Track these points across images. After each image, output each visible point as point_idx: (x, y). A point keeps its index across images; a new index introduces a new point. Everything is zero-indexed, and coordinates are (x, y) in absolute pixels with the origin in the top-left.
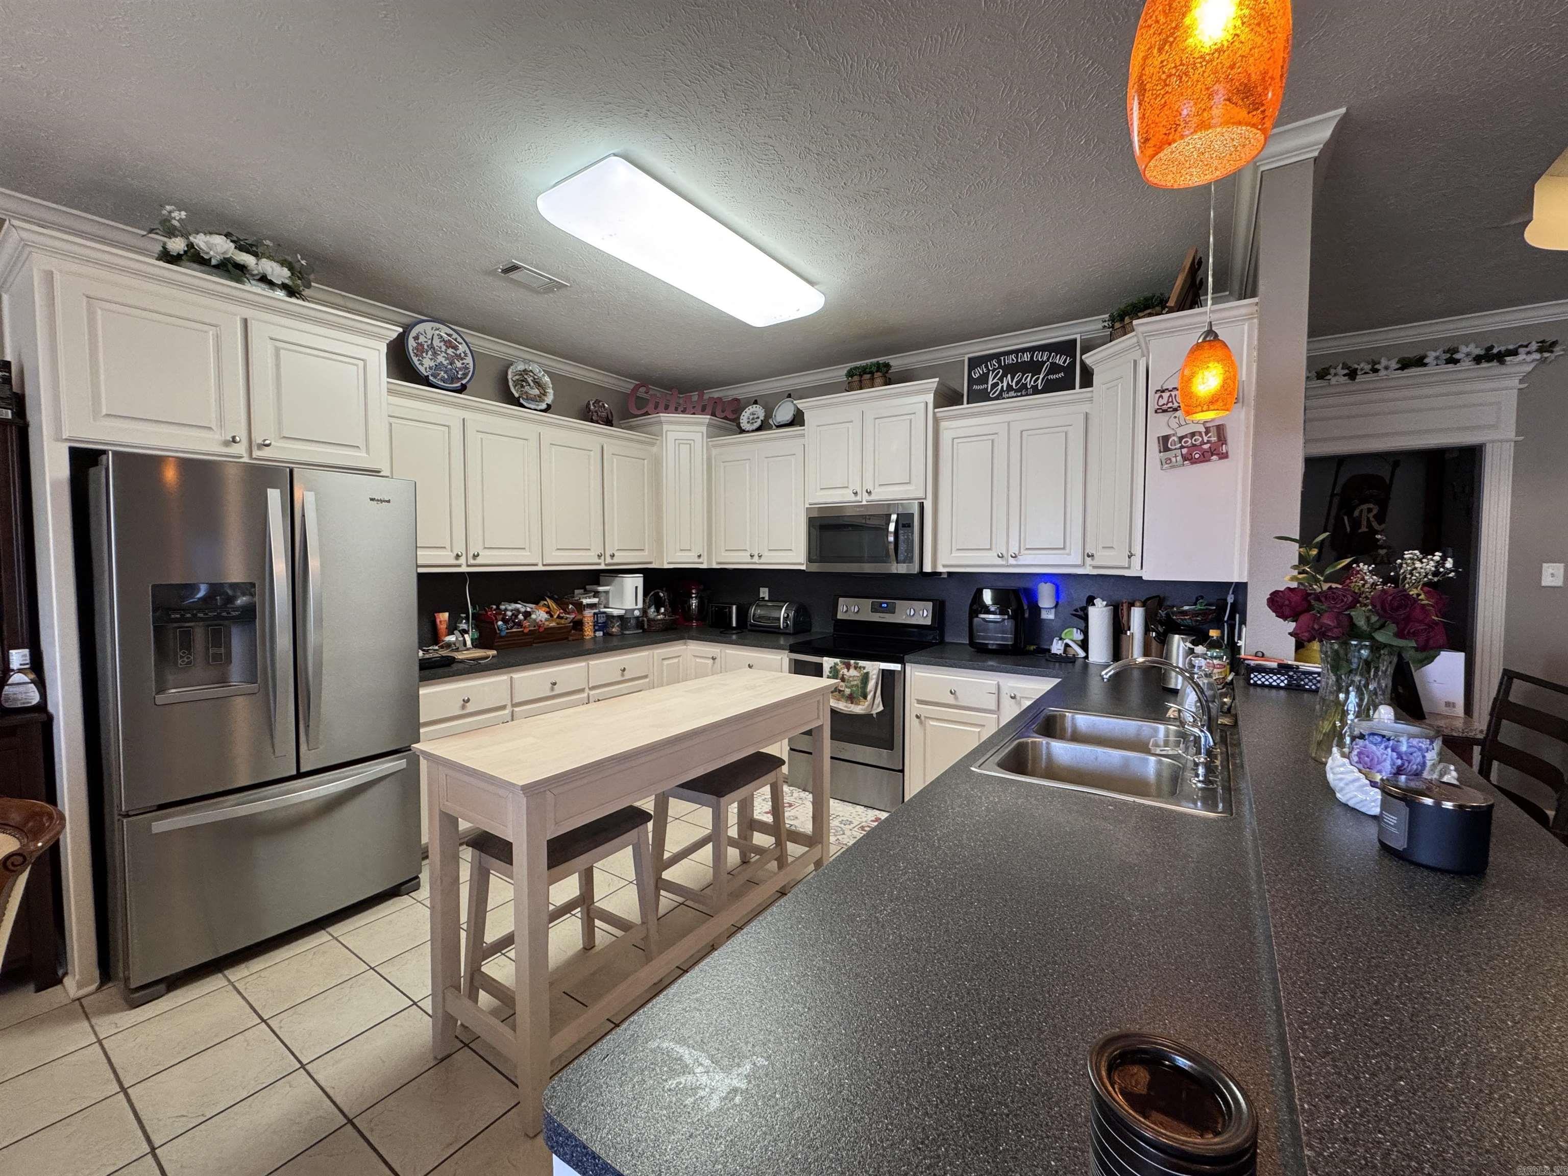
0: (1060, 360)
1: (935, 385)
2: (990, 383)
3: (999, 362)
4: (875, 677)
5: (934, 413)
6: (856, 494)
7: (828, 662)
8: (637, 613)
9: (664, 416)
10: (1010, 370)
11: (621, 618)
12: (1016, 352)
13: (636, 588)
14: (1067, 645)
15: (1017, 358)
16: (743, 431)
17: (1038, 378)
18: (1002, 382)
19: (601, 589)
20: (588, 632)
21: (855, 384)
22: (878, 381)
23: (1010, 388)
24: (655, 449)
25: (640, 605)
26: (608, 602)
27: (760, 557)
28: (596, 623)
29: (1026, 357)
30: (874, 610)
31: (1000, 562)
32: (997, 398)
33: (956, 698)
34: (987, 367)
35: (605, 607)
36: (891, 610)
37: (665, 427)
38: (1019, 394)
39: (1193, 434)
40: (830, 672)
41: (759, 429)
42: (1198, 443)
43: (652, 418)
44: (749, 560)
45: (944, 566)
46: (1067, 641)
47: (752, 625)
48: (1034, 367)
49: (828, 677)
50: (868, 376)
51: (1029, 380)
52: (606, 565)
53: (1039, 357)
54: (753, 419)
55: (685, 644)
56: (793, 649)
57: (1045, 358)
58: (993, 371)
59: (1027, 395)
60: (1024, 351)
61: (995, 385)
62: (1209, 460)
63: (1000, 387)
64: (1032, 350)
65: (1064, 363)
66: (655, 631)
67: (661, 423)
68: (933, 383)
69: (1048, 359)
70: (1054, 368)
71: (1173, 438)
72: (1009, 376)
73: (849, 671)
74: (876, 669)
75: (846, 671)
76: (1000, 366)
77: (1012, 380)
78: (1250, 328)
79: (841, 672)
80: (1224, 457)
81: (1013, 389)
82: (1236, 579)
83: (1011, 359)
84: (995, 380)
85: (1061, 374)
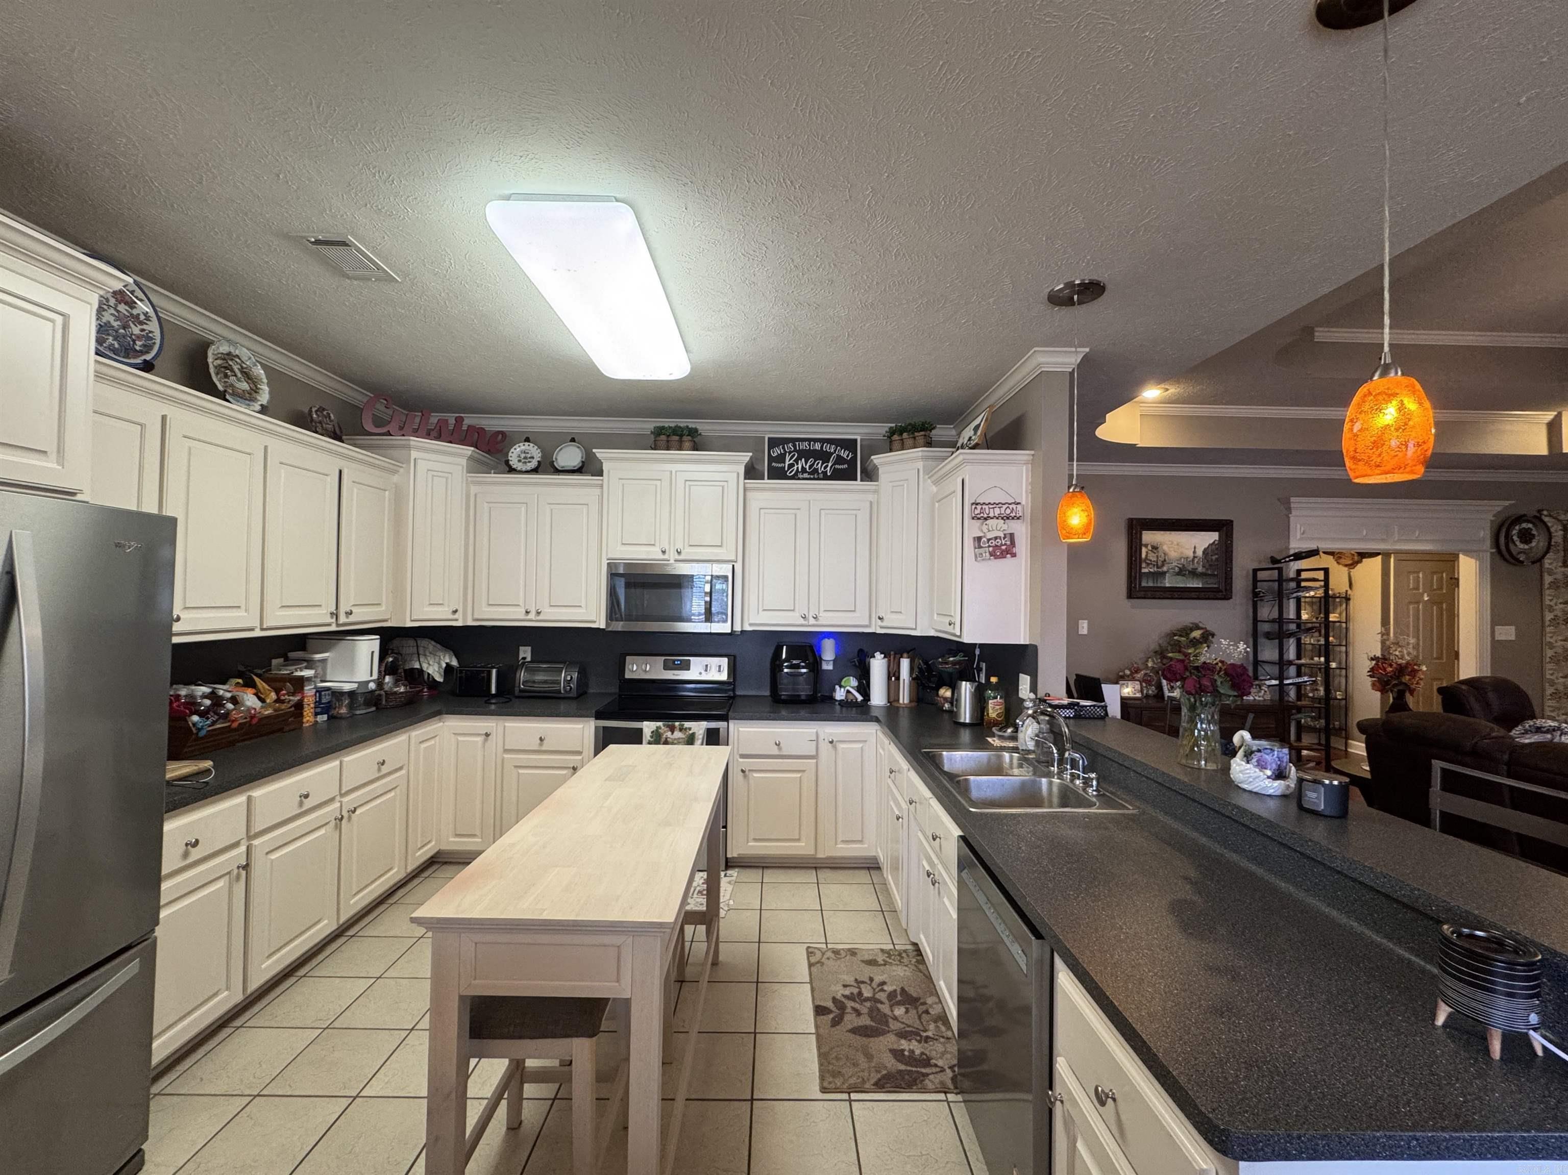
0: (844, 454)
1: (748, 459)
2: (787, 463)
3: (794, 446)
4: (701, 737)
5: (744, 483)
6: (664, 552)
7: (648, 727)
8: (372, 686)
9: (414, 441)
10: (805, 454)
11: (352, 694)
12: (809, 440)
13: (373, 652)
14: (848, 692)
15: (809, 445)
16: (512, 470)
17: (827, 466)
18: (797, 464)
19: (318, 656)
20: (308, 717)
21: (663, 444)
22: (687, 444)
23: (804, 470)
24: (395, 478)
25: (375, 676)
26: (325, 674)
27: (538, 613)
28: (318, 703)
29: (818, 446)
30: (666, 667)
31: (802, 621)
32: (793, 478)
33: (780, 749)
34: (783, 448)
35: (323, 681)
36: (686, 666)
37: (414, 454)
38: (812, 477)
39: (996, 538)
40: (652, 737)
41: (535, 471)
42: (999, 544)
43: (397, 440)
44: (522, 617)
45: (751, 625)
46: (848, 688)
47: (521, 691)
48: (824, 456)
49: (650, 743)
50: (677, 438)
51: (819, 465)
52: (338, 625)
53: (827, 448)
54: (525, 458)
55: (440, 720)
56: (599, 716)
57: (832, 450)
58: (790, 452)
59: (818, 479)
60: (815, 440)
61: (791, 466)
62: (1005, 557)
63: (795, 468)
64: (823, 441)
65: (848, 456)
66: (393, 707)
67: (408, 447)
68: (746, 457)
69: (835, 451)
70: (840, 460)
71: (984, 539)
72: (803, 460)
73: (672, 733)
74: (702, 729)
75: (669, 734)
76: (795, 450)
77: (806, 465)
78: (1027, 470)
79: (664, 736)
80: (1014, 555)
81: (806, 472)
82: (1022, 643)
83: (804, 446)
84: (791, 462)
85: (846, 466)
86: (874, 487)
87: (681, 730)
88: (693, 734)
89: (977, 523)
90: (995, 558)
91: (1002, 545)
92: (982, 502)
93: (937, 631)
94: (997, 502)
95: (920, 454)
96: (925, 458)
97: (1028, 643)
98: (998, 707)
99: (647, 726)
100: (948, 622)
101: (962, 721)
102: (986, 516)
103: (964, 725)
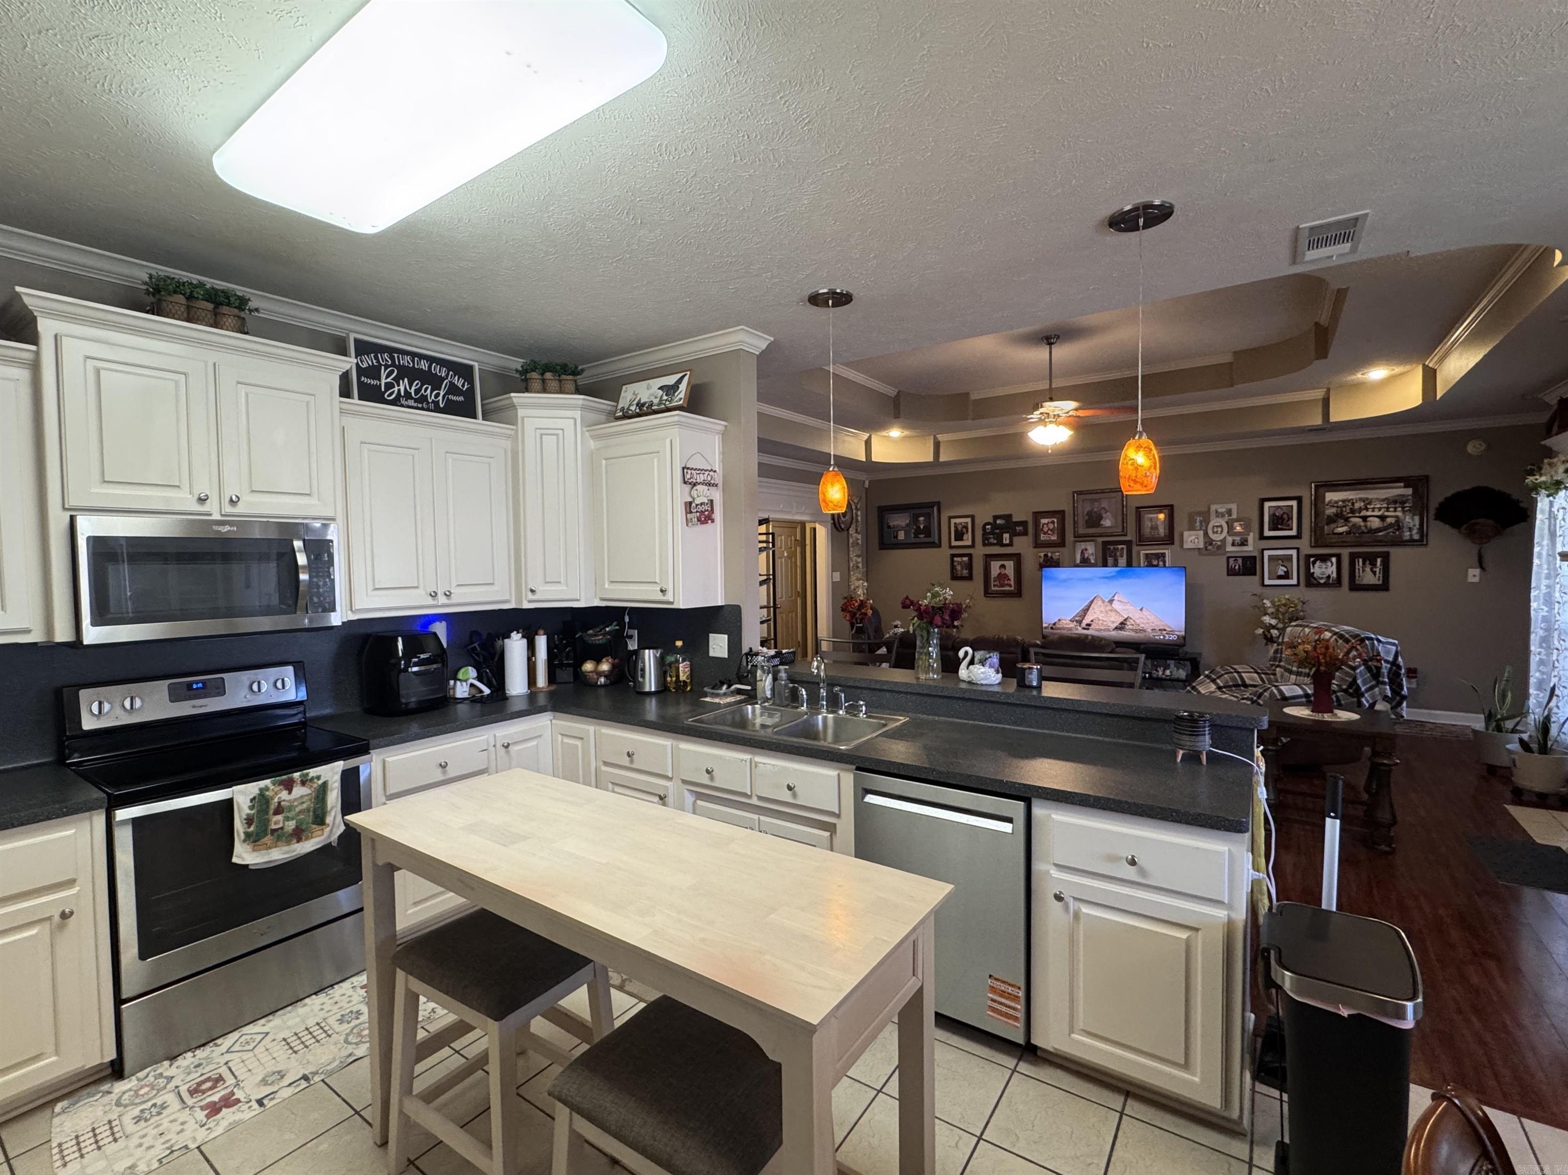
0: (459, 382)
1: (342, 367)
2: (383, 381)
3: (392, 358)
10: (405, 373)
12: (413, 355)
15: (413, 361)
17: (437, 395)
18: (399, 385)
21: (179, 309)
23: (408, 395)
29: (424, 365)
30: (182, 697)
31: (430, 601)
32: (395, 402)
34: (376, 358)
38: (420, 406)
39: (702, 504)
40: (251, 808)
42: (703, 510)
46: (470, 681)
48: (437, 383)
50: (209, 306)
51: (427, 391)
53: (436, 369)
57: (443, 375)
58: (387, 367)
59: (428, 410)
60: (422, 357)
61: (389, 386)
62: (707, 523)
64: (431, 360)
65: (463, 386)
68: (341, 363)
69: (447, 375)
70: (453, 389)
71: (694, 505)
72: (406, 380)
73: (290, 793)
74: (336, 773)
75: (284, 795)
76: (393, 365)
77: (410, 388)
78: (719, 438)
79: (276, 800)
80: (713, 521)
81: (412, 398)
82: (720, 604)
83: (406, 361)
84: (389, 380)
85: (461, 399)
86: (509, 432)
87: (303, 783)
88: (325, 784)
89: (687, 487)
90: (701, 524)
91: (706, 511)
92: (691, 467)
93: (602, 599)
94: (701, 468)
95: (581, 402)
96: (583, 408)
97: (723, 604)
98: (687, 670)
99: (240, 792)
100: (659, 589)
101: (647, 689)
102: (695, 481)
103: (650, 694)
